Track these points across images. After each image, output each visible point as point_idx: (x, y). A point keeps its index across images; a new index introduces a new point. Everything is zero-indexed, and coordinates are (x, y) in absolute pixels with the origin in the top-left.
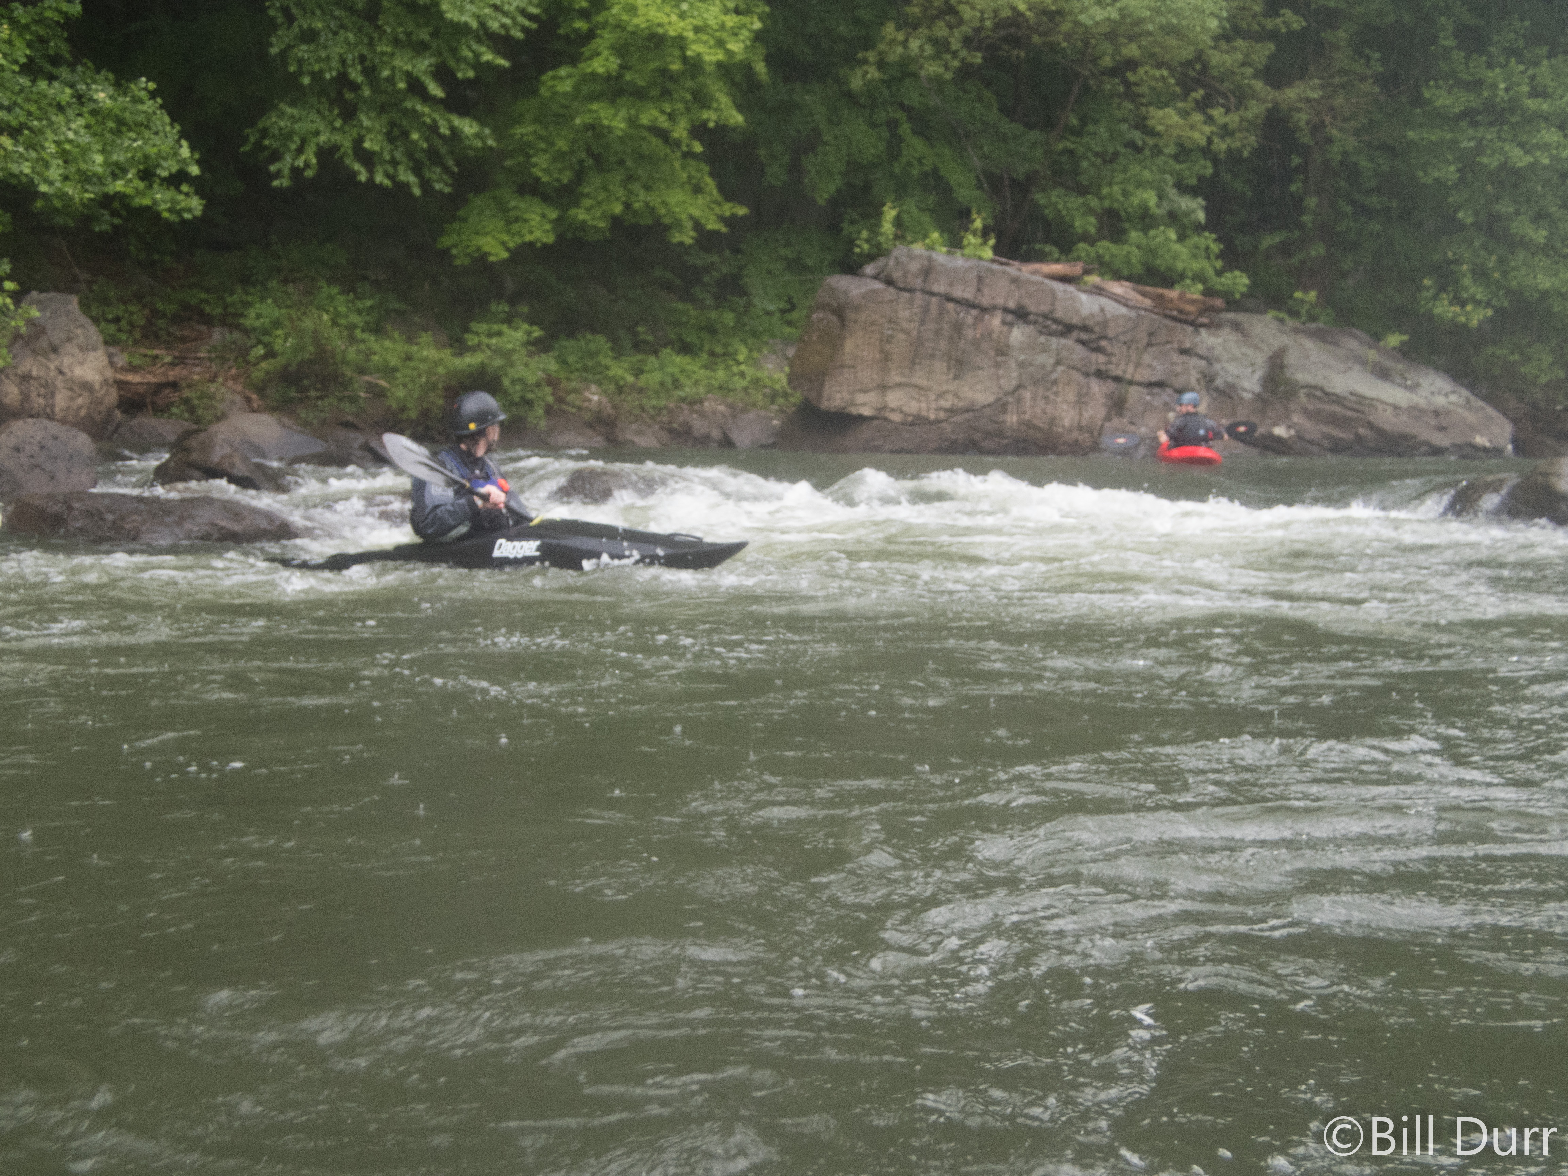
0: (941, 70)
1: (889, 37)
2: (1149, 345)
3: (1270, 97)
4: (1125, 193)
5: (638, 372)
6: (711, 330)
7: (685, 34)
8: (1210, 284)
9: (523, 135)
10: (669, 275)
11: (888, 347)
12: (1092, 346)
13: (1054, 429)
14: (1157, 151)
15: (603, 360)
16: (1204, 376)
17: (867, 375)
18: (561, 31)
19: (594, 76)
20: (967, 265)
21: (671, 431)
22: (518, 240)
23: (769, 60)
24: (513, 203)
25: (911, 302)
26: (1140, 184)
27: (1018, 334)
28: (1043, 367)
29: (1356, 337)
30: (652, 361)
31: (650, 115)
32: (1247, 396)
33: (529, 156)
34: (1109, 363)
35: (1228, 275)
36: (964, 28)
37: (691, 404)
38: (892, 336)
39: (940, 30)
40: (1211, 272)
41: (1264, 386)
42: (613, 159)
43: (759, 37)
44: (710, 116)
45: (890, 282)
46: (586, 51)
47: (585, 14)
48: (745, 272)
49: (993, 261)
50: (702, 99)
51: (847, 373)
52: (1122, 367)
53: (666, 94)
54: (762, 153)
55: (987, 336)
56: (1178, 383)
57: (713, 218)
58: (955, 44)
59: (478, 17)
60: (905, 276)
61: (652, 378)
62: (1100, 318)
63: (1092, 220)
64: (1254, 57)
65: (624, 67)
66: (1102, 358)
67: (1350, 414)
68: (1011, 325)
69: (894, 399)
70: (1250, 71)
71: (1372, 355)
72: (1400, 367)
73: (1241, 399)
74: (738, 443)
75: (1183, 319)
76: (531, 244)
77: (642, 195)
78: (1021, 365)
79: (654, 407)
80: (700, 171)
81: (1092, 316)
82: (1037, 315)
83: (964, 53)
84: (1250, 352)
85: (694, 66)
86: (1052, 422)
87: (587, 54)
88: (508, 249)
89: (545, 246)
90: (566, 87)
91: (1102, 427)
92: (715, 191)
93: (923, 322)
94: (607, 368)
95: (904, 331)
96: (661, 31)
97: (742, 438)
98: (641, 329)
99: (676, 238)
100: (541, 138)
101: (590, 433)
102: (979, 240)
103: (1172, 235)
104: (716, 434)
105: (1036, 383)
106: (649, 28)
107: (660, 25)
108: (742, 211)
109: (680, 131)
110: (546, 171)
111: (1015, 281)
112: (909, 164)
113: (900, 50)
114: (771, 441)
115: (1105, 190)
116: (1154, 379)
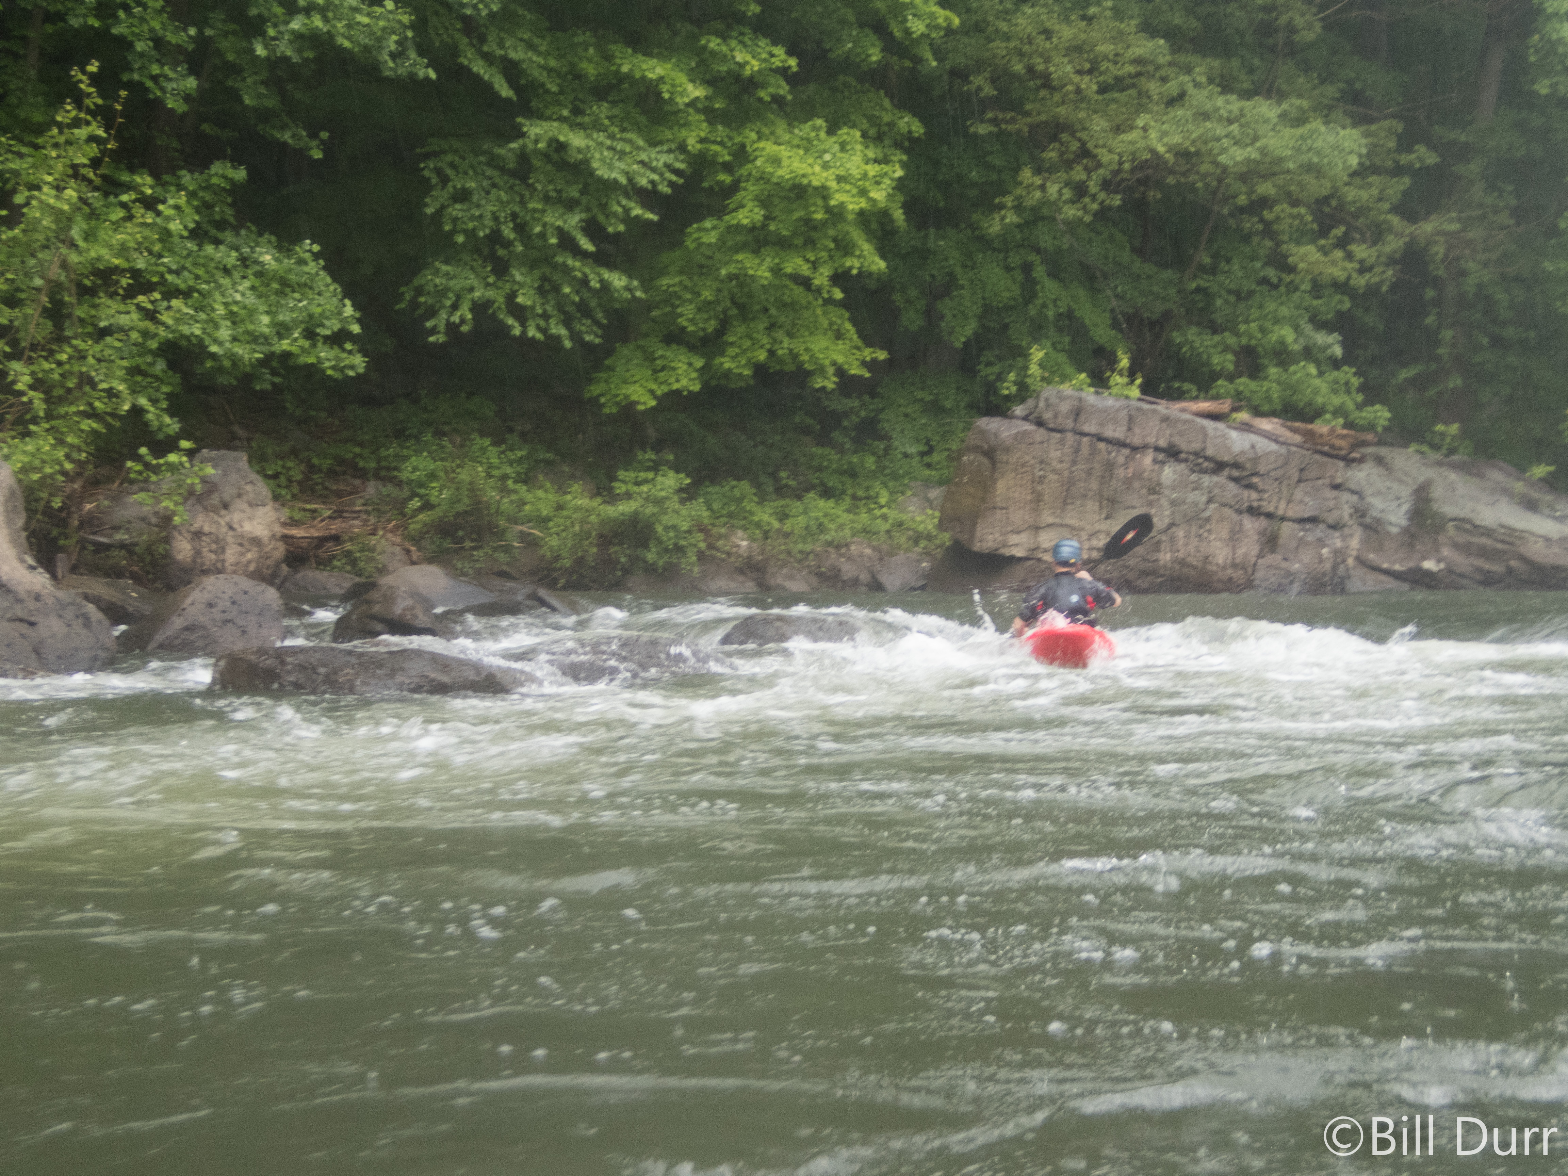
0: (1080, 213)
1: (1026, 182)
2: (1300, 481)
3: (1407, 232)
4: (1262, 329)
5: (783, 517)
6: (853, 474)
7: (829, 184)
8: (1351, 418)
9: (670, 286)
10: (809, 421)
11: (1039, 488)
12: (1244, 482)
13: (1209, 567)
14: (1293, 288)
15: (747, 505)
16: (1356, 511)
17: (1020, 516)
18: (705, 185)
19: (739, 228)
20: (1118, 404)
21: (820, 575)
22: (665, 389)
23: (905, 206)
24: (660, 353)
25: (1062, 442)
26: (1277, 321)
27: (1169, 473)
28: (1196, 505)
29: (1501, 470)
30: (796, 506)
31: (796, 264)
32: (1394, 530)
33: (675, 307)
34: (1260, 500)
35: (1370, 409)
36: (1101, 171)
37: (838, 547)
38: (1044, 477)
39: (1078, 174)
40: (1351, 406)
41: (1410, 519)
42: (756, 308)
43: (901, 185)
44: (852, 263)
45: (1040, 423)
46: (732, 203)
47: (728, 167)
48: (882, 416)
49: (1139, 400)
50: (845, 247)
51: (999, 514)
52: (1273, 504)
53: (810, 243)
54: (898, 298)
55: (1138, 476)
56: (1331, 518)
57: (856, 363)
58: (1093, 187)
59: (627, 173)
60: (1056, 416)
61: (797, 523)
62: (1251, 455)
63: (1230, 357)
64: (1389, 192)
65: (767, 218)
66: (1254, 495)
67: (1500, 546)
68: (1162, 463)
69: (1046, 539)
70: (1386, 206)
71: (1519, 487)
72: (1548, 498)
73: (1388, 534)
74: (889, 587)
75: (1333, 455)
76: (678, 392)
77: (786, 342)
78: (1173, 503)
79: (801, 552)
80: (841, 317)
81: (1243, 453)
82: (1188, 453)
83: (1102, 196)
84: (1395, 486)
85: (836, 214)
86: (1206, 559)
87: (732, 206)
88: (655, 397)
89: (690, 392)
90: (711, 238)
91: (1255, 564)
92: (855, 337)
93: (1074, 462)
94: (752, 513)
95: (1054, 471)
96: (805, 181)
97: (892, 581)
98: (783, 474)
99: (819, 383)
100: (686, 288)
101: (741, 578)
102: (1125, 380)
103: (1313, 370)
104: (864, 577)
105: (1189, 521)
106: (794, 178)
107: (803, 176)
108: (882, 355)
109: (821, 278)
110: (691, 320)
111: (1166, 419)
112: (1044, 306)
113: (1038, 194)
114: (921, 583)
115: (1243, 328)
116: (1306, 515)
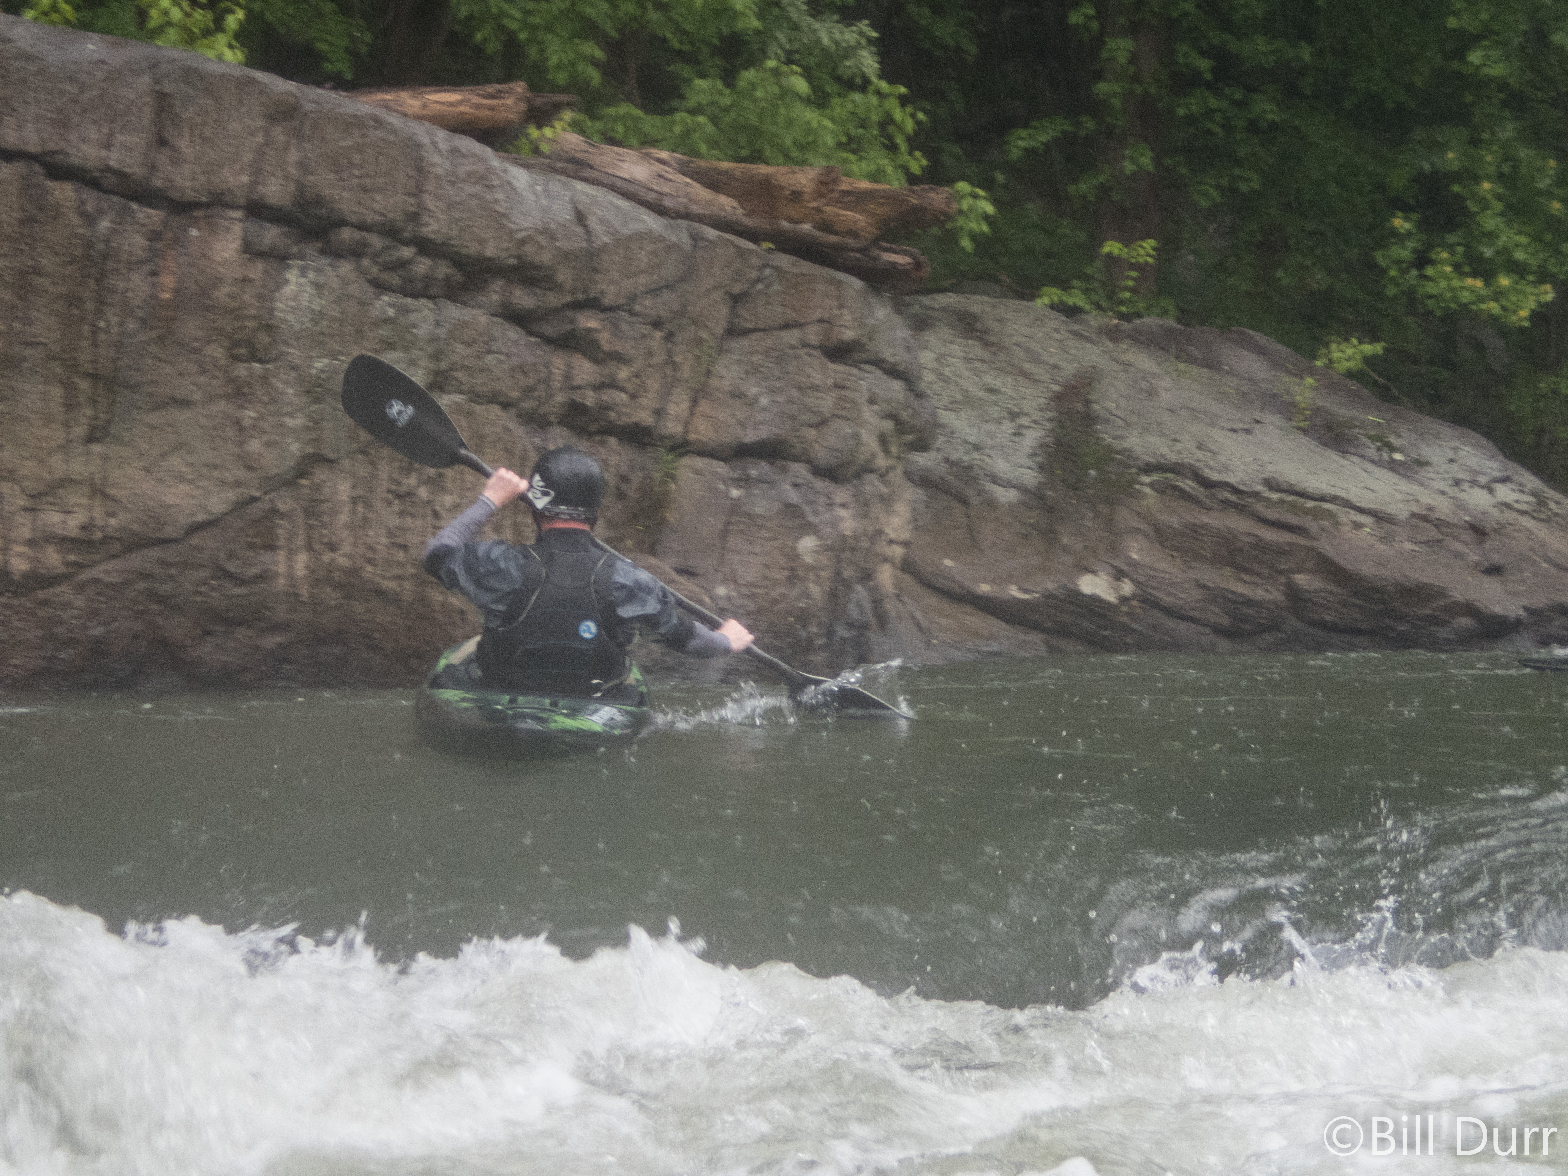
16: (901, 426)
27: (302, 290)
29: (1260, 350)
32: (1006, 496)
34: (613, 385)
41: (1045, 469)
52: (649, 400)
55: (196, 297)
56: (825, 446)
62: (572, 245)
66: (584, 370)
68: (277, 258)
71: (1303, 390)
72: (1372, 418)
73: (992, 504)
81: (549, 236)
116: (750, 437)
